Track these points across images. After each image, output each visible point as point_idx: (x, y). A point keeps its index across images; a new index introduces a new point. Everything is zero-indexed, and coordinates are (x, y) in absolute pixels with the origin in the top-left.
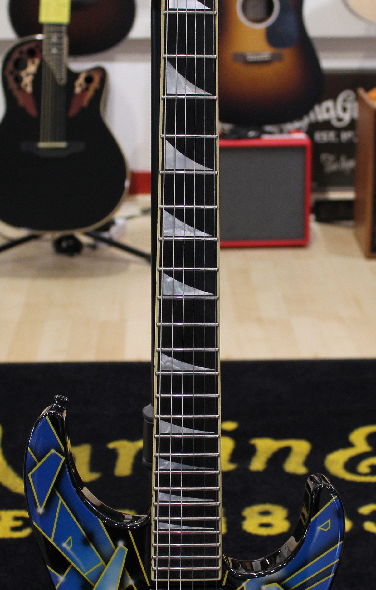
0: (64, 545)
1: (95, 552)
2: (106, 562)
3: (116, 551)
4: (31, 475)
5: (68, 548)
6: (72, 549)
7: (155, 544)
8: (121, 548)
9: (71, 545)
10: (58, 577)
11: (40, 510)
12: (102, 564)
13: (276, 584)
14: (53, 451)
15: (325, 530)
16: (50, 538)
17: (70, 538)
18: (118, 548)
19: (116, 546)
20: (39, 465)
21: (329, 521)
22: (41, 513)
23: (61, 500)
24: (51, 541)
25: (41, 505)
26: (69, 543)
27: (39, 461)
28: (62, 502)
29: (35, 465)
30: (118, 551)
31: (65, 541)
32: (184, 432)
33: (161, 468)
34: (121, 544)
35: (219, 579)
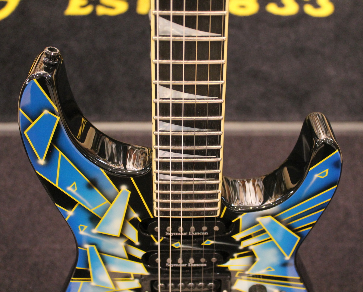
0: (69, 188)
1: (99, 194)
2: (111, 201)
3: (120, 193)
4: (27, 133)
5: (74, 191)
6: (77, 191)
7: (156, 191)
8: (124, 192)
9: (76, 189)
10: (66, 212)
11: (42, 161)
12: (107, 203)
13: (270, 217)
14: (46, 112)
15: (322, 177)
16: (55, 183)
17: (74, 183)
18: (121, 191)
19: (120, 190)
20: (33, 124)
21: (327, 171)
22: (42, 165)
23: (61, 153)
24: (56, 185)
25: (42, 157)
26: (74, 187)
27: (33, 121)
28: (62, 156)
29: (30, 124)
30: (121, 193)
31: (69, 185)
32: (185, 97)
33: (161, 129)
34: (124, 188)
35: (218, 215)
